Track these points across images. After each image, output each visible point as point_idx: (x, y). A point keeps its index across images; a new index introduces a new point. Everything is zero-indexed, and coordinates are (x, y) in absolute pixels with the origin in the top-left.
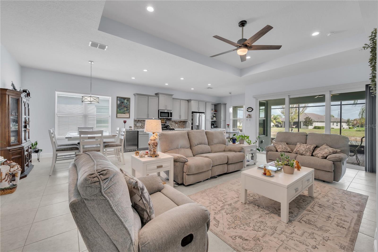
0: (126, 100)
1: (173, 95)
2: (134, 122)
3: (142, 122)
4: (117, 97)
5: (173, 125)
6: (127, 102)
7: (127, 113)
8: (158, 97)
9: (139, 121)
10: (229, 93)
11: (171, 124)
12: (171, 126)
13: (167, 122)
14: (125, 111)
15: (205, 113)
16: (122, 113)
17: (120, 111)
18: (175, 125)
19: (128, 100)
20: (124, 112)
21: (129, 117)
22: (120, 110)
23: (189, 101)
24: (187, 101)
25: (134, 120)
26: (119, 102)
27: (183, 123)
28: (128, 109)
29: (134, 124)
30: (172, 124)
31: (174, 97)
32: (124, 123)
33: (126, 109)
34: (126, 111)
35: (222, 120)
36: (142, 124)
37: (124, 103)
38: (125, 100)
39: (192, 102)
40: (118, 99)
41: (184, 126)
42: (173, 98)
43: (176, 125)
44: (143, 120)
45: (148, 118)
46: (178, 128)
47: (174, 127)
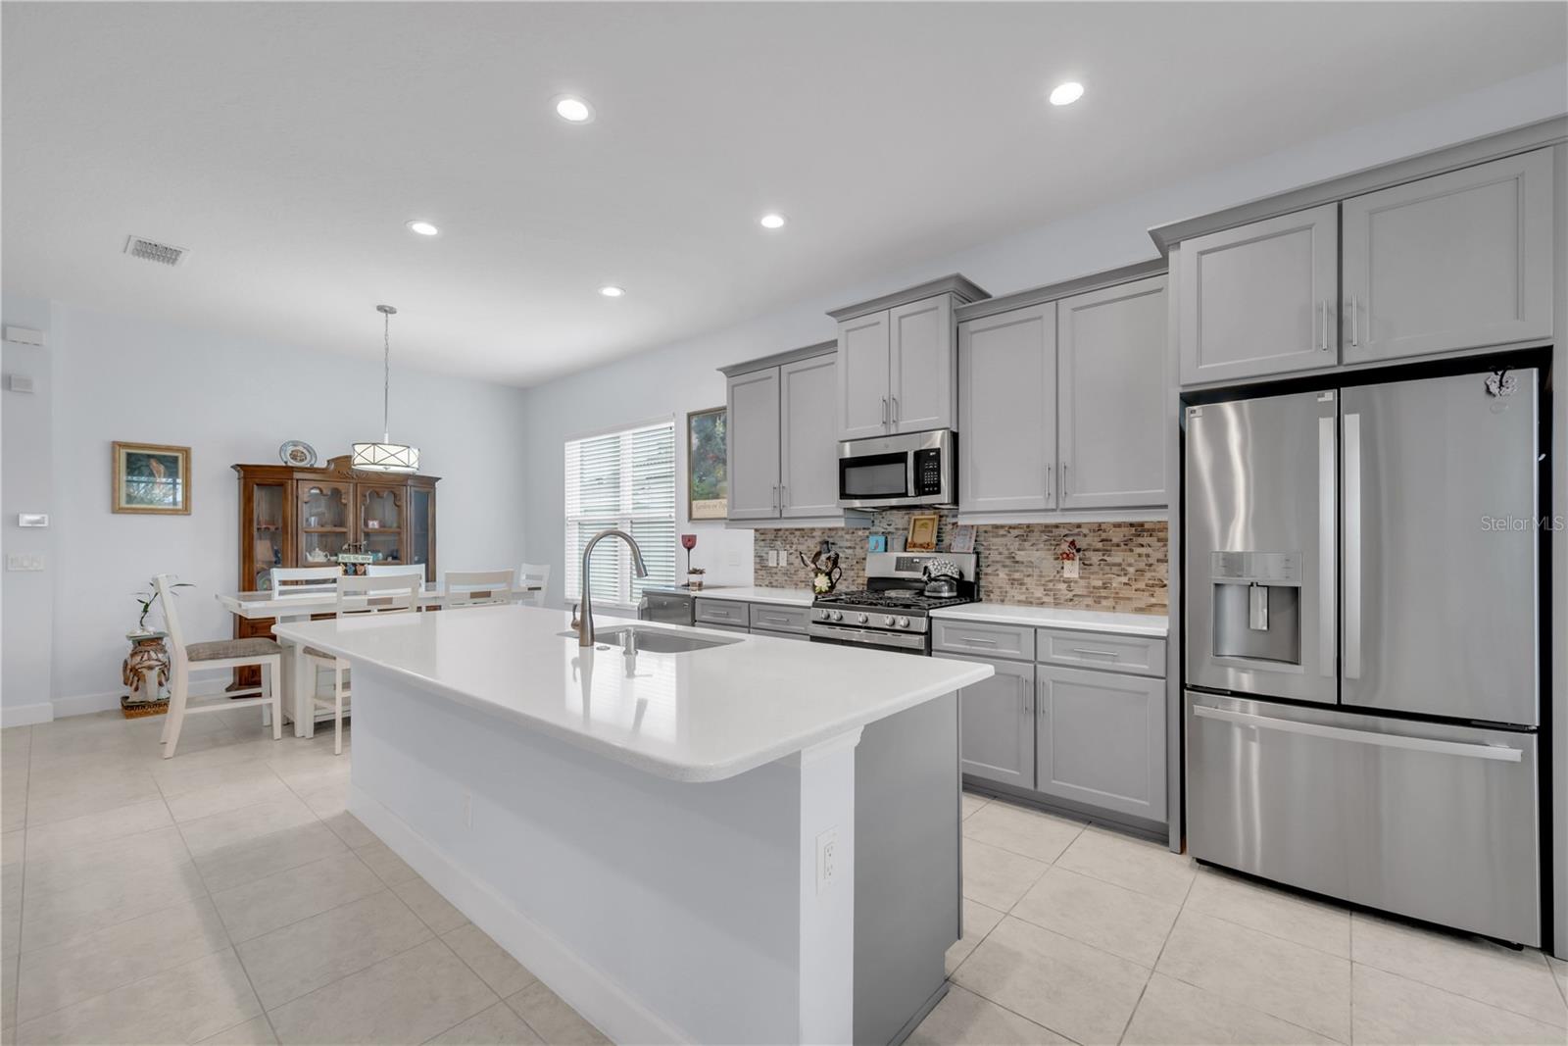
2: (756, 540)
3: (795, 540)
4: (690, 416)
5: (1031, 565)
9: (781, 533)
11: (1012, 557)
12: (1012, 581)
16: (709, 496)
18: (1052, 574)
22: (702, 479)
25: (756, 530)
26: (695, 441)
29: (756, 556)
30: (1020, 556)
36: (790, 559)
37: (713, 443)
38: (717, 421)
40: (694, 424)
43: (1072, 570)
44: (797, 530)
45: (781, 517)
46: (1089, 601)
47: (1039, 593)
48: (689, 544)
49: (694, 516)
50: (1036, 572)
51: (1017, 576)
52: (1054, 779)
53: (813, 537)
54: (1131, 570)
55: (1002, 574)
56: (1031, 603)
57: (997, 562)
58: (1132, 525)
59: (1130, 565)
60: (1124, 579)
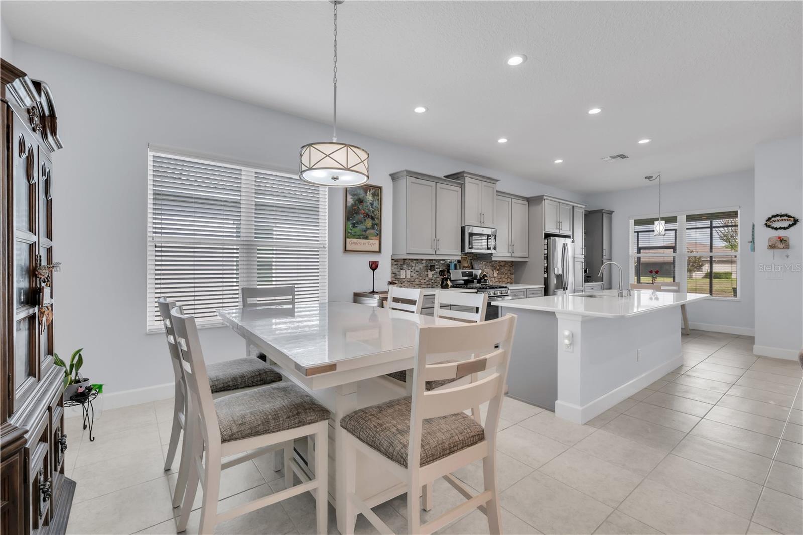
0: (372, 192)
1: (498, 182)
2: (392, 264)
3: (413, 265)
5: (488, 273)
6: (373, 201)
7: (375, 237)
8: (462, 185)
9: (406, 261)
10: (646, 178)
13: (475, 266)
14: (367, 229)
15: (571, 237)
16: (359, 237)
17: (355, 229)
18: (492, 276)
19: (375, 192)
20: (364, 233)
21: (380, 251)
22: (354, 225)
23: (533, 201)
24: (527, 202)
25: (392, 259)
26: (350, 201)
27: (511, 269)
28: (377, 224)
29: (392, 272)
31: (499, 186)
32: (372, 271)
33: (369, 223)
34: (371, 229)
35: (604, 257)
36: (412, 274)
37: (364, 204)
38: (369, 193)
39: (546, 203)
41: (513, 276)
42: (497, 191)
44: (414, 260)
45: (435, 254)
48: (373, 267)
49: (349, 248)
53: (422, 263)
59: (505, 272)
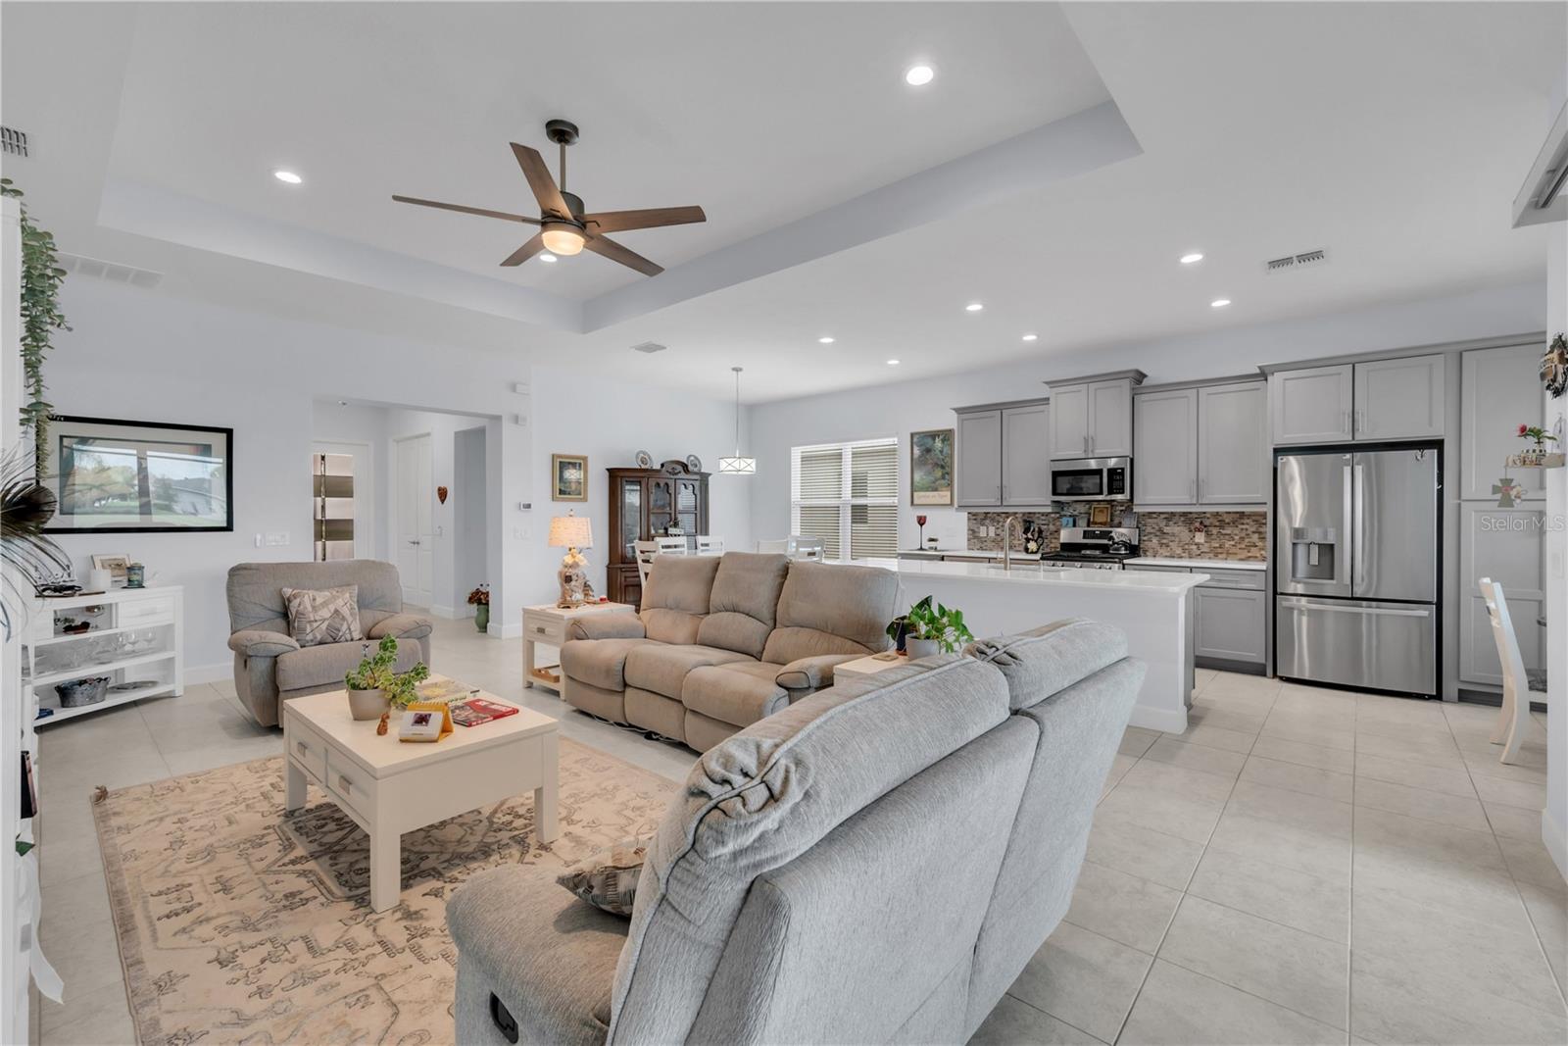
0: (941, 437)
2: (969, 519)
3: (1001, 520)
4: (912, 435)
5: (1173, 535)
6: (943, 448)
7: (945, 488)
8: (1049, 402)
9: (990, 515)
11: (1161, 530)
12: (1162, 545)
14: (937, 480)
16: (927, 490)
17: (922, 482)
18: (1187, 540)
19: (945, 437)
20: (934, 485)
21: (952, 504)
22: (921, 478)
24: (1263, 383)
25: (969, 513)
26: (917, 451)
28: (947, 474)
29: (969, 530)
30: (1167, 530)
32: (920, 526)
33: (939, 473)
34: (940, 479)
36: (999, 532)
37: (932, 453)
38: (937, 440)
39: (1281, 380)
40: (915, 440)
43: (1200, 538)
45: (1002, 505)
46: (1211, 555)
47: (1179, 551)
48: (922, 522)
49: (915, 502)
50: (1177, 539)
51: (1164, 541)
52: (1203, 646)
54: (1237, 538)
55: (1155, 540)
56: (1173, 557)
57: (1151, 533)
58: (1237, 513)
59: (1236, 535)
60: (1233, 543)
